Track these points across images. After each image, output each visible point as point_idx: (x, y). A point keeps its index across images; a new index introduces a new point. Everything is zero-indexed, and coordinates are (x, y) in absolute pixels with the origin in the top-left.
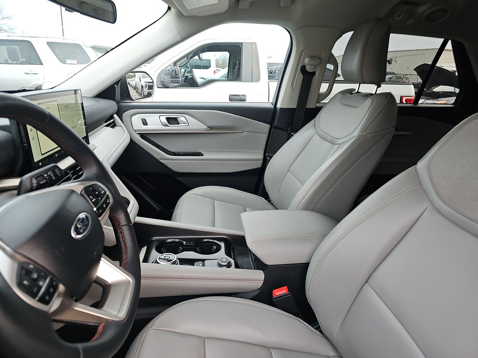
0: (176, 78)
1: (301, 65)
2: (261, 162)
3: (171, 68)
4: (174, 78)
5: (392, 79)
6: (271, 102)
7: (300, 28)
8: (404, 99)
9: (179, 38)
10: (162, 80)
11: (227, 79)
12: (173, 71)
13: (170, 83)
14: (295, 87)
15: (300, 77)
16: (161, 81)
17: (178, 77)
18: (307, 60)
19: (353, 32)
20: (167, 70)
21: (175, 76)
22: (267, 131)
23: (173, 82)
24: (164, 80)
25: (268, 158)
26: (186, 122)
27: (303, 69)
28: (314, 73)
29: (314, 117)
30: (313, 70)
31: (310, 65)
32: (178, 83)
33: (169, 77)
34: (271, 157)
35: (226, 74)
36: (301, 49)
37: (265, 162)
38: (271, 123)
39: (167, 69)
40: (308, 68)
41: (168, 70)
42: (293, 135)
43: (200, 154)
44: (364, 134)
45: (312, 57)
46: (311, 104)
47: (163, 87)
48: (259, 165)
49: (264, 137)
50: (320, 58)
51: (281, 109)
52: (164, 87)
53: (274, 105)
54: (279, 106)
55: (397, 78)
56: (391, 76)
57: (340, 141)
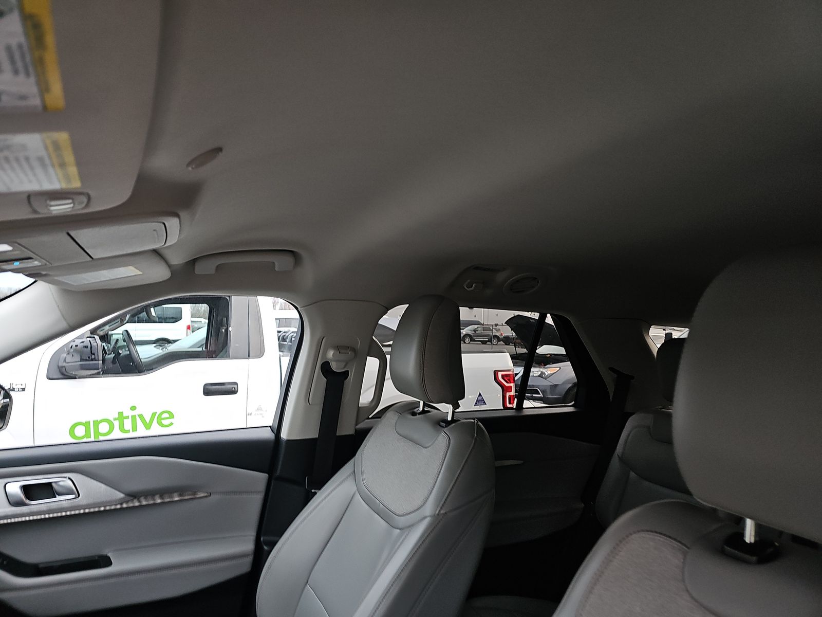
0: (92, 360)
1: (321, 361)
2: (250, 559)
3: (83, 342)
4: (86, 360)
5: (477, 331)
6: (271, 424)
7: (314, 303)
8: (500, 374)
9: (63, 325)
10: (61, 364)
11: (204, 349)
12: (86, 347)
13: (77, 370)
14: (312, 400)
15: (321, 381)
16: (58, 366)
17: (97, 358)
18: (331, 354)
19: (408, 305)
20: (74, 346)
21: (89, 357)
22: (262, 487)
23: (83, 368)
24: (65, 364)
25: (265, 548)
26: (73, 490)
27: (326, 368)
28: (345, 374)
29: (353, 454)
30: (344, 368)
31: (337, 361)
32: (94, 369)
33: (77, 358)
34: (273, 544)
35: (204, 339)
36: (318, 335)
37: (260, 556)
38: (269, 469)
39: (74, 344)
40: (334, 367)
41: (76, 346)
42: (315, 493)
43: (105, 562)
44: (442, 512)
45: (338, 348)
46: (346, 428)
47: (61, 377)
48: (244, 566)
49: (256, 501)
50: (354, 350)
51: (288, 441)
52: (66, 377)
53: (275, 432)
54: (284, 435)
55: (484, 329)
56: (476, 326)
57: (402, 521)
